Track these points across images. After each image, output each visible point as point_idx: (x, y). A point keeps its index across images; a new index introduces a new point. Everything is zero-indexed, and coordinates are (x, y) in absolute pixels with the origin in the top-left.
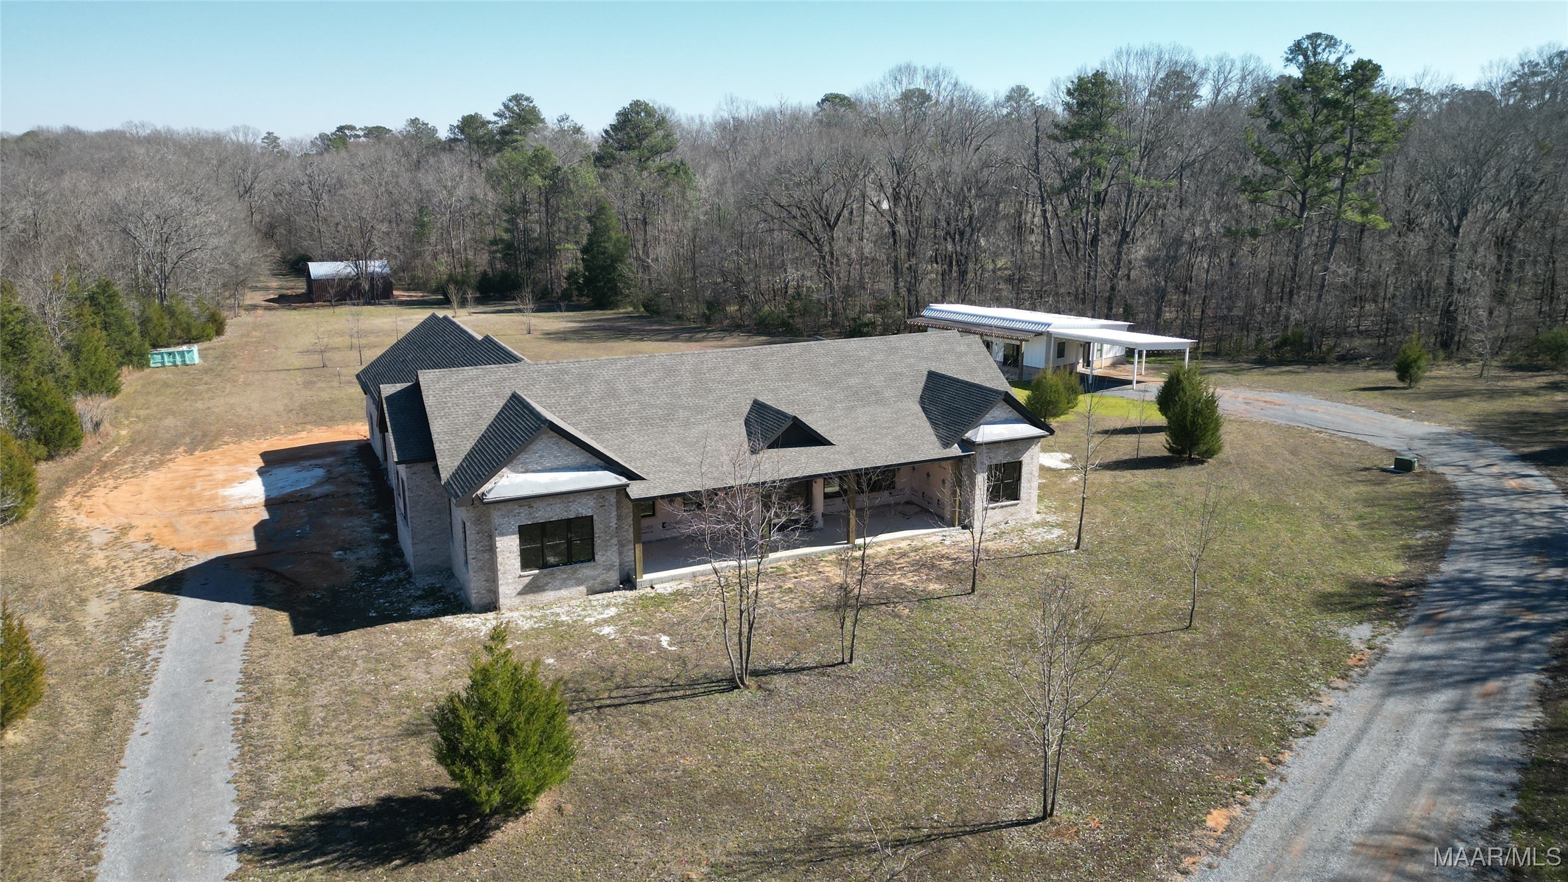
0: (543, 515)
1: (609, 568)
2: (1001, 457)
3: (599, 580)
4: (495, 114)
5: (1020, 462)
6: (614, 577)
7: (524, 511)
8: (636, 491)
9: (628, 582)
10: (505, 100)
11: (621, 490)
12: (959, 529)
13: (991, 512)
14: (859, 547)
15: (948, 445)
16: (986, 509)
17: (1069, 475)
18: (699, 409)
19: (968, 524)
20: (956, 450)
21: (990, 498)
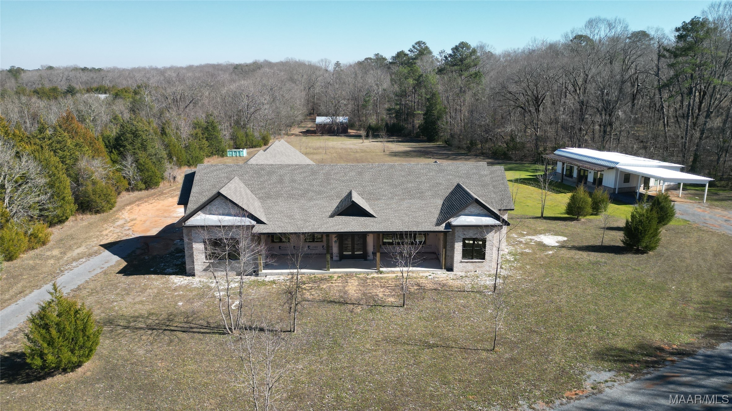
1: (247, 264)
2: (471, 234)
4: (409, 51)
5: (485, 239)
6: (250, 269)
7: (205, 231)
8: (259, 229)
9: (255, 273)
10: (413, 44)
12: (444, 271)
13: (465, 264)
14: (381, 273)
15: (438, 224)
16: (461, 262)
17: (550, 250)
18: (320, 193)
19: (450, 269)
20: (442, 228)
21: (464, 256)
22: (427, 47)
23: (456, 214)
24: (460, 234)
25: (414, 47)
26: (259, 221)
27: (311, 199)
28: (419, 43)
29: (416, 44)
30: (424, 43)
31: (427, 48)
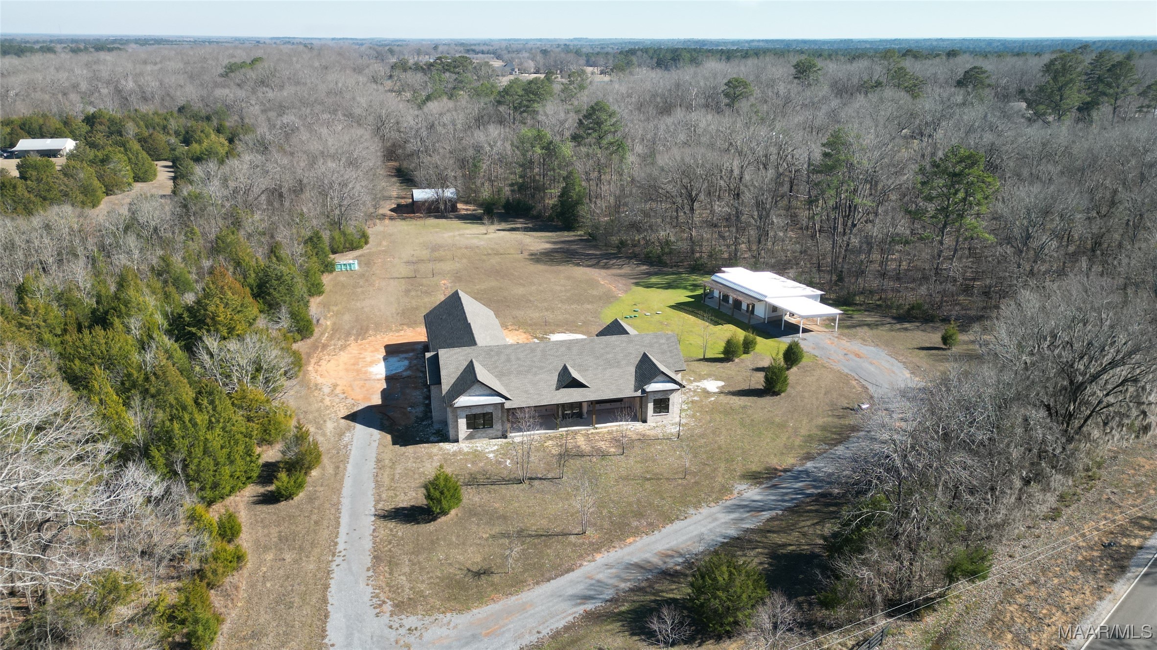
0: (474, 411)
1: (498, 431)
2: (659, 396)
3: (494, 435)
5: (669, 399)
6: (500, 434)
7: (468, 410)
8: (508, 405)
9: (505, 436)
11: (503, 404)
12: (640, 423)
13: (655, 417)
14: (596, 428)
15: (636, 391)
16: (653, 416)
17: (712, 396)
18: (541, 368)
19: (645, 421)
20: (639, 393)
21: (655, 412)
23: (649, 383)
24: (652, 397)
26: (507, 399)
27: (535, 374)
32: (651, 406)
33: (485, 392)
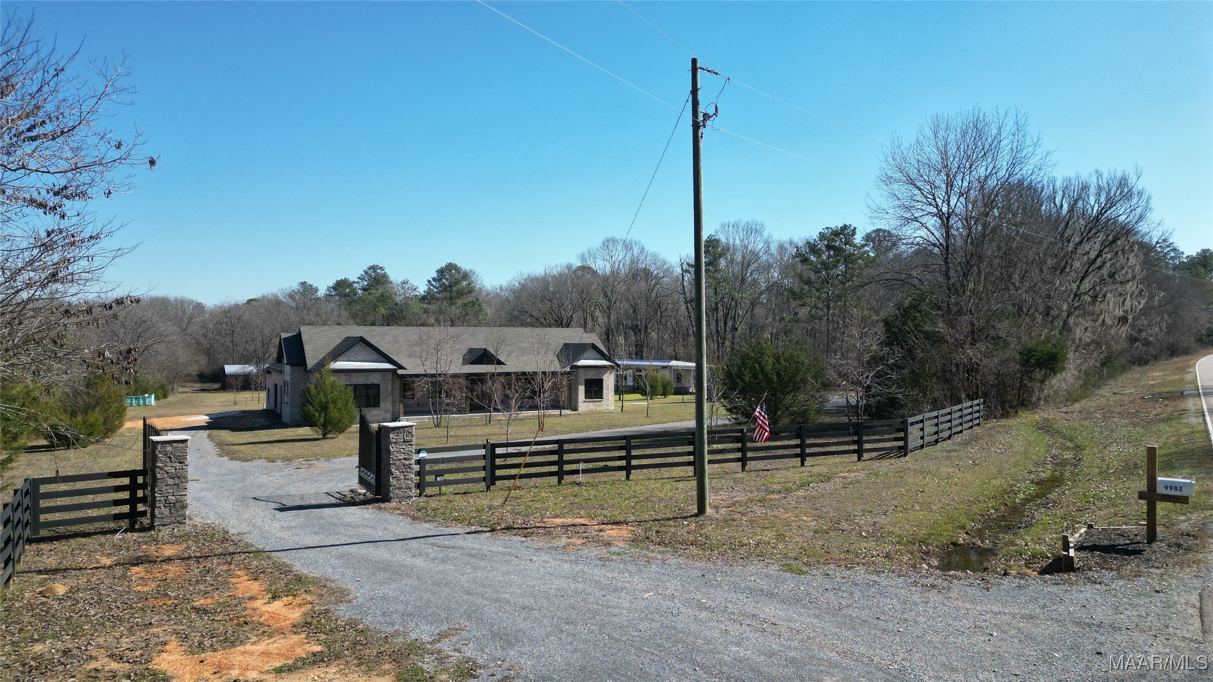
0: (355, 380)
1: (387, 411)
2: (591, 375)
3: (381, 417)
5: (601, 381)
8: (400, 372)
11: (393, 372)
12: (570, 411)
13: (587, 404)
15: (561, 367)
16: (584, 402)
18: (439, 350)
19: (575, 409)
20: (567, 369)
21: (586, 397)
22: (385, 273)
23: (578, 358)
24: (582, 375)
25: (366, 273)
26: (400, 366)
28: (374, 268)
29: (369, 269)
30: (381, 268)
31: (385, 276)
32: (582, 389)
33: (370, 358)
